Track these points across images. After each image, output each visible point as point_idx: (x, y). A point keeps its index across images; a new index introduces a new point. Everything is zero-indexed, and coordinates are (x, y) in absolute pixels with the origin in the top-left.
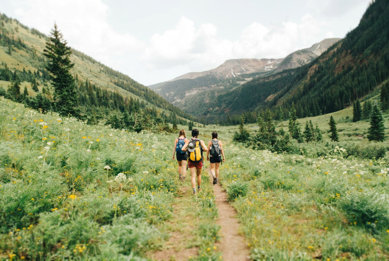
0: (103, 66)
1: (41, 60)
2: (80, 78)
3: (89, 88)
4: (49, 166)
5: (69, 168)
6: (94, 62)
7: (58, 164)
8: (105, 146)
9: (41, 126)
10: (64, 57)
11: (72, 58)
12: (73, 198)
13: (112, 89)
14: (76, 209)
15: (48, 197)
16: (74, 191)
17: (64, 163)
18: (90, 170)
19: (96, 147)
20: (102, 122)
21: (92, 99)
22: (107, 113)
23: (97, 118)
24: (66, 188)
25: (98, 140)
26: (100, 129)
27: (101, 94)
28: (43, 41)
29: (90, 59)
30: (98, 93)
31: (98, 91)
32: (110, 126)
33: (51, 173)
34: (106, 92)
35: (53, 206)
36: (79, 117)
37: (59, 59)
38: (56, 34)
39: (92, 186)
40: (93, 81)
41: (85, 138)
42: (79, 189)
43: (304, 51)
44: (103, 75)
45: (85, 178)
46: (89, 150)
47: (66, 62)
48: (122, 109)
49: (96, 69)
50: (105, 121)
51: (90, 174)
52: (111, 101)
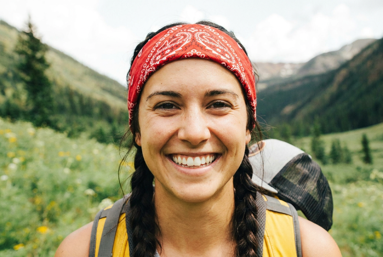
0: (86, 67)
1: (11, 57)
3: (70, 94)
4: (16, 189)
5: (41, 193)
6: (75, 62)
7: (27, 187)
8: (88, 165)
9: (7, 140)
10: (39, 55)
11: (49, 57)
12: (45, 230)
13: (98, 96)
14: (47, 246)
15: (13, 229)
16: (46, 222)
17: (34, 186)
18: (67, 195)
19: (76, 167)
20: (84, 135)
21: (73, 107)
22: (91, 125)
23: (79, 130)
24: (35, 218)
25: (79, 157)
26: (82, 144)
28: (14, 35)
30: (80, 100)
31: (81, 97)
33: (16, 199)
34: (90, 99)
35: (17, 243)
36: (58, 129)
37: (33, 57)
38: (30, 26)
39: (69, 215)
40: (76, 85)
41: (62, 154)
42: (53, 219)
44: (87, 79)
45: (61, 206)
46: (67, 171)
47: (42, 61)
48: (110, 120)
49: (79, 71)
50: (88, 133)
51: (68, 200)
52: (96, 111)
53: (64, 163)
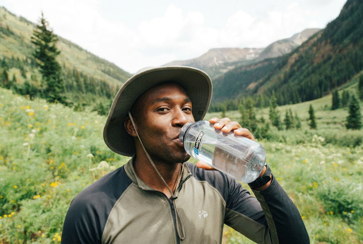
0: (90, 53)
1: (28, 47)
2: (67, 65)
3: (76, 75)
4: (34, 153)
5: (53, 156)
6: (81, 49)
7: (43, 151)
8: (90, 133)
9: (27, 114)
10: (51, 45)
11: (59, 46)
12: (57, 185)
13: (99, 76)
14: (58, 197)
15: (32, 184)
16: (57, 178)
17: (49, 151)
18: (74, 157)
19: (81, 135)
20: (88, 109)
21: (79, 86)
22: (94, 100)
23: (84, 105)
24: (49, 175)
25: (83, 127)
26: (86, 116)
27: (88, 82)
28: (31, 28)
29: (77, 47)
30: (85, 80)
31: (85, 77)
32: (96, 112)
33: (36, 160)
34: (92, 79)
35: (35, 194)
36: (66, 104)
37: (46, 47)
38: (43, 22)
39: (75, 174)
40: (81, 68)
41: (70, 125)
42: (63, 176)
43: (285, 41)
44: (89, 62)
45: (69, 165)
46: (74, 138)
47: (53, 49)
48: (109, 96)
49: (83, 57)
50: (91, 108)
51: (75, 161)
52: (98, 88)
53: (71, 131)
